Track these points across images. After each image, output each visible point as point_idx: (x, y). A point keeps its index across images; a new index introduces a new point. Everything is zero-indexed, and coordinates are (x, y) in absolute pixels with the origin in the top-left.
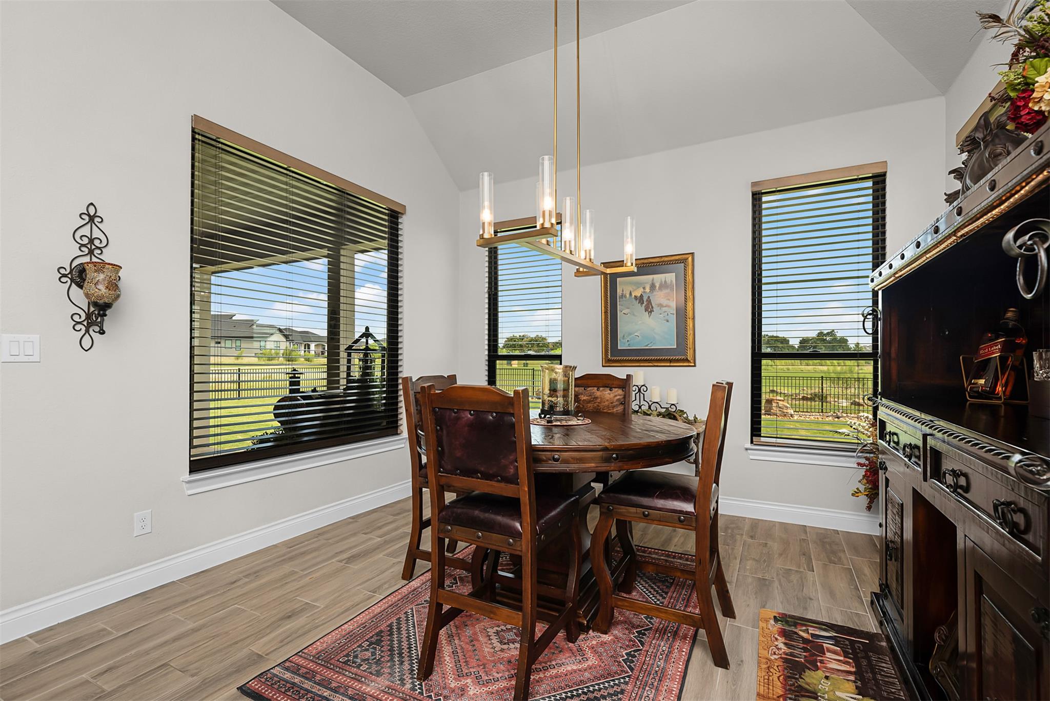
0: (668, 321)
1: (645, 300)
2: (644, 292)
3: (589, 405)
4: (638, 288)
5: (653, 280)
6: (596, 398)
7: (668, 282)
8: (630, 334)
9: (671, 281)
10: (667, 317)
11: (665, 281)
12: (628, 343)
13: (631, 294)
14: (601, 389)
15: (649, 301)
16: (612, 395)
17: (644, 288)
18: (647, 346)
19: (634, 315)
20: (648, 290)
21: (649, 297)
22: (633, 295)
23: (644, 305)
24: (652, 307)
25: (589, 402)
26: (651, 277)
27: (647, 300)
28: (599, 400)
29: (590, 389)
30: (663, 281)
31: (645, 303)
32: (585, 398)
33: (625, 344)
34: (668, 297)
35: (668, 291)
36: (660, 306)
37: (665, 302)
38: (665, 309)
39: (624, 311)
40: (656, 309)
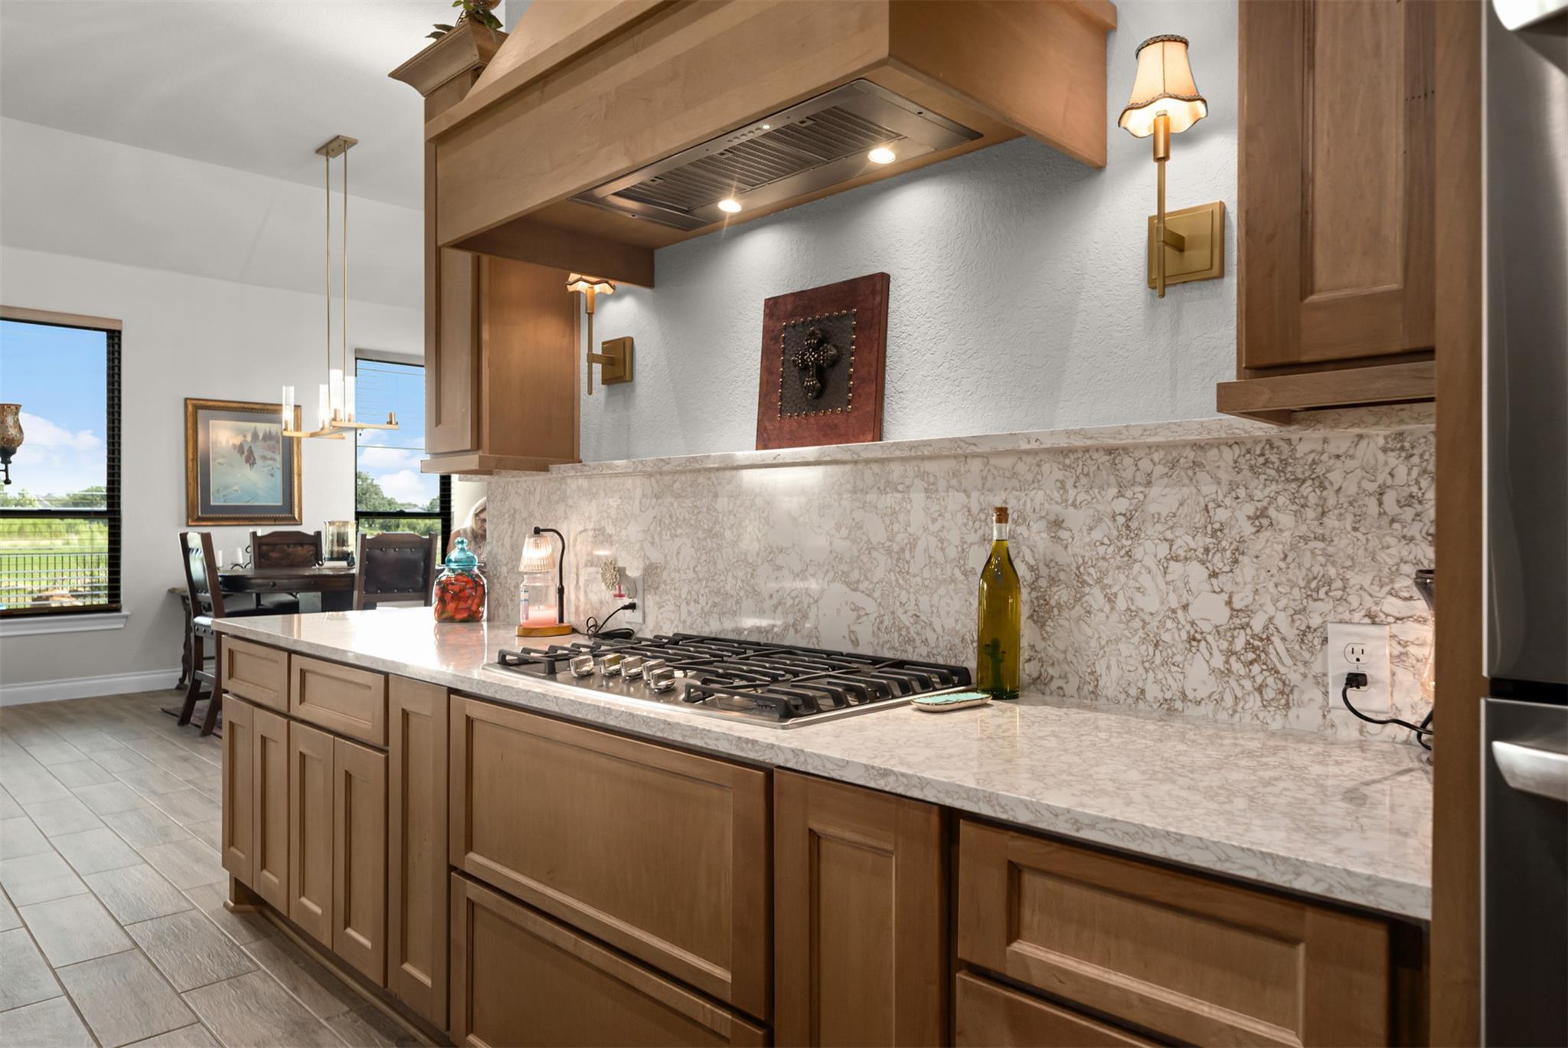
0: (273, 476)
1: (246, 450)
2: (245, 441)
4: (238, 434)
5: (255, 428)
7: (274, 432)
8: (226, 488)
9: (277, 433)
10: (272, 472)
11: (270, 432)
12: (224, 498)
13: (228, 441)
15: (250, 452)
16: (305, 551)
17: (245, 436)
18: (249, 502)
19: (231, 465)
20: (249, 439)
21: (250, 447)
22: (232, 443)
23: (244, 456)
24: (255, 459)
26: (252, 425)
27: (248, 451)
30: (268, 430)
31: (246, 454)
32: (276, 555)
33: (220, 499)
34: (272, 449)
35: (272, 443)
36: (264, 458)
37: (269, 454)
38: (269, 462)
39: (218, 461)
40: (259, 461)
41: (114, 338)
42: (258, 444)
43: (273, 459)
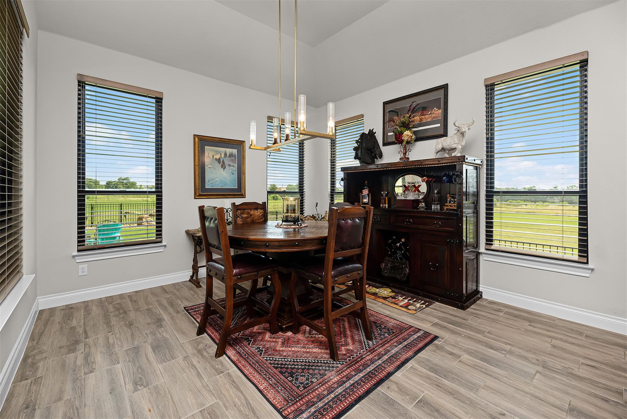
0: (233, 174)
1: (221, 161)
2: (221, 157)
3: (248, 219)
4: (218, 154)
5: (226, 151)
6: (251, 215)
7: (234, 154)
8: (213, 180)
9: (235, 154)
10: (233, 172)
11: (232, 153)
12: (212, 185)
13: (213, 157)
14: (252, 210)
15: (223, 162)
16: (259, 213)
17: (221, 155)
18: (222, 187)
19: (215, 169)
20: (223, 156)
21: (223, 160)
22: (215, 157)
23: (221, 164)
24: (225, 166)
25: (248, 217)
26: (224, 149)
27: (222, 162)
28: (253, 216)
29: (246, 210)
30: (231, 152)
31: (221, 163)
32: (245, 216)
33: (209, 185)
34: (233, 161)
35: (233, 158)
36: (229, 165)
37: (232, 164)
38: (232, 167)
39: (209, 166)
40: (227, 167)
41: (159, 101)
42: (227, 158)
43: (234, 166)
